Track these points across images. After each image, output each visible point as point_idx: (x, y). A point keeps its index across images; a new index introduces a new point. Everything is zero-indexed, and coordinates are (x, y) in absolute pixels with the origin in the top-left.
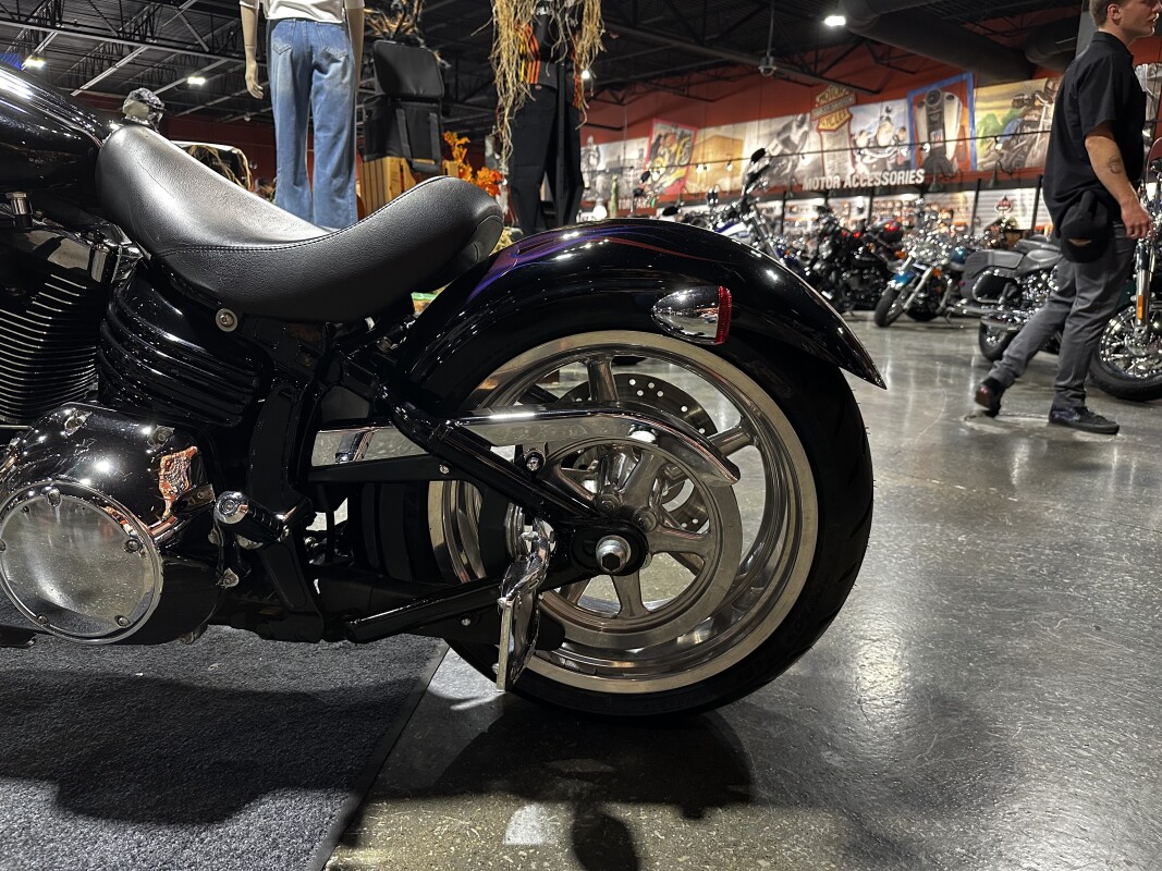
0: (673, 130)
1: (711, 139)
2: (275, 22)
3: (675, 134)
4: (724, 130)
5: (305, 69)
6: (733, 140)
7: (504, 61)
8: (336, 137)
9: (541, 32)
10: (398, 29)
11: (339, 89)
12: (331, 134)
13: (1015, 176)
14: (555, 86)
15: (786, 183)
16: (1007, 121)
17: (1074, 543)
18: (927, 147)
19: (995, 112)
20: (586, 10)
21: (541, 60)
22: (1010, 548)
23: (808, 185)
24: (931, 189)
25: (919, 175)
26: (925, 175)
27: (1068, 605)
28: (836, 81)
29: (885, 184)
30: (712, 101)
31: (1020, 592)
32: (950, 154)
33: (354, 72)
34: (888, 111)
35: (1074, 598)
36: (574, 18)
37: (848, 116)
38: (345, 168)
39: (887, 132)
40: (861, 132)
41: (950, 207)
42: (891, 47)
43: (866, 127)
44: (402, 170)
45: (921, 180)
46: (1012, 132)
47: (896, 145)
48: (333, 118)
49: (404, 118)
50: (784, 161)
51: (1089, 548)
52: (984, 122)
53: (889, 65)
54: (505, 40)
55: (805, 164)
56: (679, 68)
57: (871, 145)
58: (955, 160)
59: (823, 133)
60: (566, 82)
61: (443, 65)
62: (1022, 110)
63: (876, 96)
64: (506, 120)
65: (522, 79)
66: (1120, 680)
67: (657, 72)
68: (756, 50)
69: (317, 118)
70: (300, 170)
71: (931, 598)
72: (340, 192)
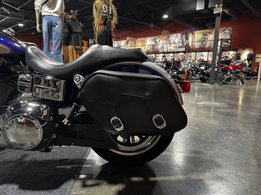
0: (131, 39)
1: (140, 41)
2: (44, 16)
3: (132, 39)
4: (142, 39)
5: (51, 26)
6: (144, 41)
7: (96, 25)
8: (58, 41)
9: (104, 19)
10: (72, 17)
11: (59, 31)
12: (57, 41)
13: (203, 50)
14: (107, 31)
15: (156, 50)
16: (201, 38)
17: (220, 130)
18: (185, 43)
19: (199, 36)
20: (114, 14)
21: (104, 25)
22: (207, 131)
23: (160, 51)
24: (186, 52)
25: (183, 49)
26: (185, 49)
27: (220, 143)
28: (166, 29)
29: (177, 51)
30: (139, 32)
31: (210, 141)
32: (190, 45)
33: (62, 27)
34: (177, 35)
35: (221, 142)
36: (111, 16)
37: (168, 36)
38: (60, 48)
39: (177, 40)
40: (171, 40)
41: (190, 56)
42: (177, 22)
43: (172, 39)
44: (73, 48)
45: (184, 50)
46: (203, 40)
47: (179, 43)
48: (57, 37)
49: (73, 37)
50: (155, 46)
51: (223, 131)
52: (196, 38)
53: (177, 26)
54: (96, 21)
55: (160, 46)
56: (132, 25)
57: (174, 43)
58: (191, 46)
59: (163, 40)
60: (109, 30)
61: (82, 25)
62: (204, 36)
63: (174, 32)
64: (96, 38)
65: (100, 29)
66: (231, 159)
67: (128, 26)
68: (149, 22)
69: (53, 37)
70: (49, 48)
71: (192, 143)
72: (59, 53)
